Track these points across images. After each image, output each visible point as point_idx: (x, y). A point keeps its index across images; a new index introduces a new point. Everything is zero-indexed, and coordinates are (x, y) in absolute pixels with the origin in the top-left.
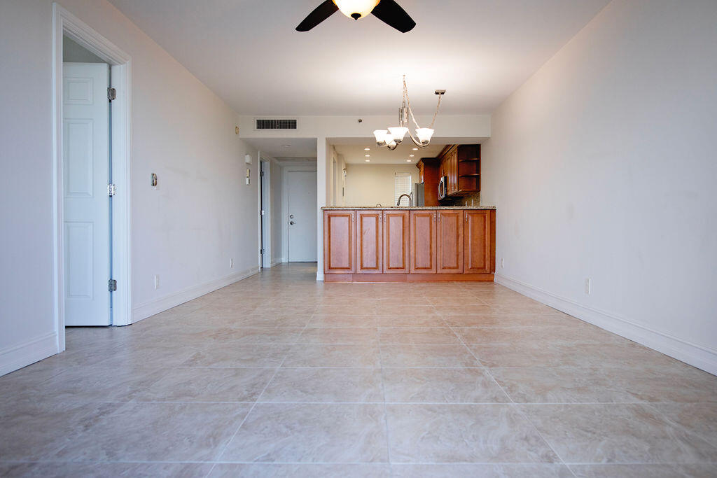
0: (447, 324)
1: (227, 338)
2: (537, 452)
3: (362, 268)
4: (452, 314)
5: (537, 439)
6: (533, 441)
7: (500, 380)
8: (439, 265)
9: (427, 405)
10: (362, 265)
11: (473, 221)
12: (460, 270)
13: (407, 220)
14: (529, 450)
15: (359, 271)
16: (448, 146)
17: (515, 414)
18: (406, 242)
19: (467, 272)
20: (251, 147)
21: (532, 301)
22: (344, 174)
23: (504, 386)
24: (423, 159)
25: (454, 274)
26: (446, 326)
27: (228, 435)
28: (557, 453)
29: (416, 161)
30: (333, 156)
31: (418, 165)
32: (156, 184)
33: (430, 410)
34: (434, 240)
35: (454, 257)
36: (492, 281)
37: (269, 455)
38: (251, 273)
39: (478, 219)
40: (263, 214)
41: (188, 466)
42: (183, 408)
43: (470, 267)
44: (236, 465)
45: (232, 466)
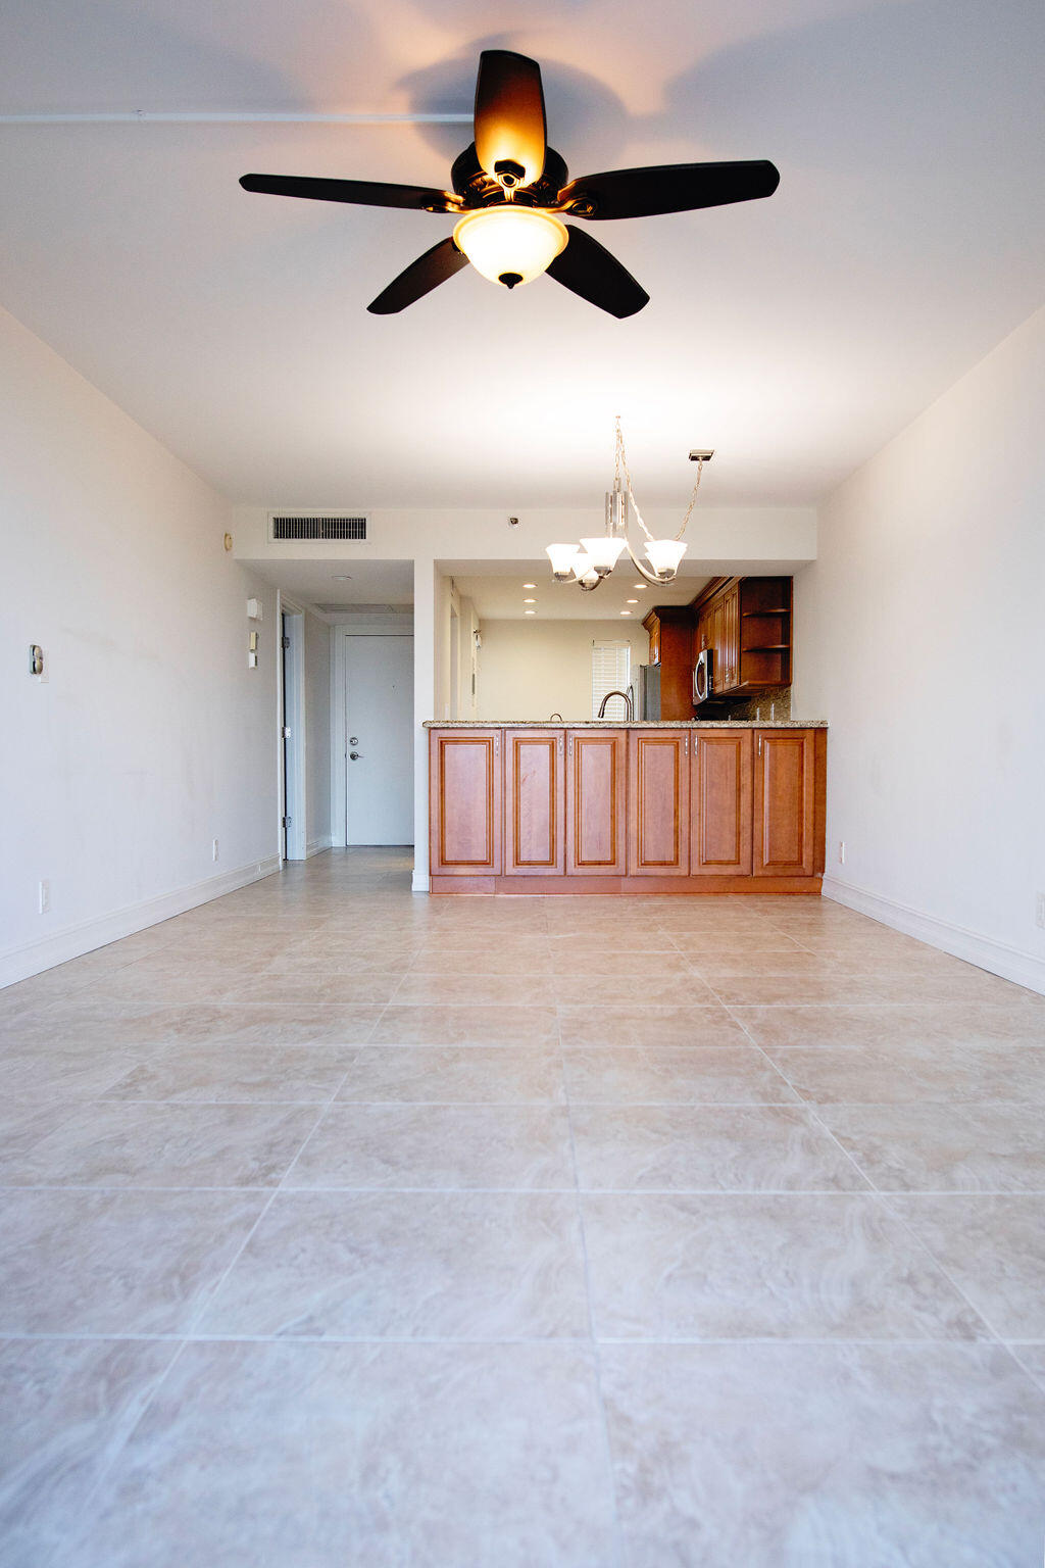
0: (718, 997)
1: (208, 1031)
2: (935, 1313)
3: (518, 863)
4: (728, 973)
5: (936, 1279)
6: (926, 1287)
7: (844, 1134)
8: (695, 859)
9: (676, 1196)
10: (517, 855)
11: (773, 756)
12: (744, 869)
13: (621, 752)
14: (918, 1308)
15: (511, 870)
16: (716, 580)
17: (882, 1220)
18: (620, 803)
19: (760, 873)
20: (261, 580)
21: (911, 942)
22: (474, 643)
23: (853, 1149)
24: (660, 611)
25: (730, 878)
26: (713, 1003)
27: (216, 1269)
28: (983, 1317)
29: (642, 614)
30: (449, 602)
31: (646, 623)
32: (41, 670)
33: (682, 1208)
34: (683, 798)
35: (729, 838)
36: (819, 893)
37: (311, 1319)
38: (260, 873)
39: (786, 750)
40: (288, 735)
41: (124, 1345)
42: (107, 1202)
43: (766, 861)
44: (233, 1343)
45: (225, 1347)
